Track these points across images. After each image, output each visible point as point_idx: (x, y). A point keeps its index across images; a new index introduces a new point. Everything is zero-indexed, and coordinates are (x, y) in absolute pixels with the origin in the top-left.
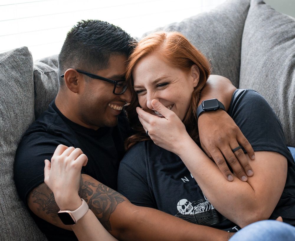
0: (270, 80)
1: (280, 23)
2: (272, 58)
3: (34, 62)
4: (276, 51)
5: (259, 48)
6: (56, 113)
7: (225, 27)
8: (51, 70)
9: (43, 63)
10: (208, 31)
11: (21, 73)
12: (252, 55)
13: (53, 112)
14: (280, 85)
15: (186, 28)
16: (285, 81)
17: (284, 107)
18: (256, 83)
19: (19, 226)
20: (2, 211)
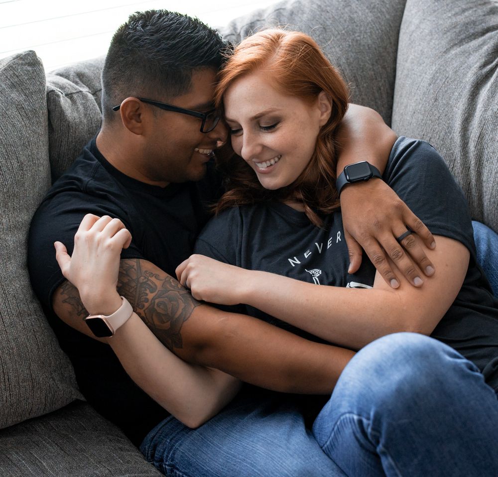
0: (440, 106)
1: (464, 7)
2: (446, 70)
3: (46, 76)
4: (452, 57)
5: (426, 50)
6: (97, 161)
7: (371, 12)
8: (76, 90)
9: (62, 78)
10: (341, 19)
11: (25, 95)
12: (413, 63)
13: (91, 159)
14: (457, 116)
15: (303, 13)
16: (466, 109)
17: (462, 154)
18: (419, 111)
19: (28, 344)
20: (3, 319)
